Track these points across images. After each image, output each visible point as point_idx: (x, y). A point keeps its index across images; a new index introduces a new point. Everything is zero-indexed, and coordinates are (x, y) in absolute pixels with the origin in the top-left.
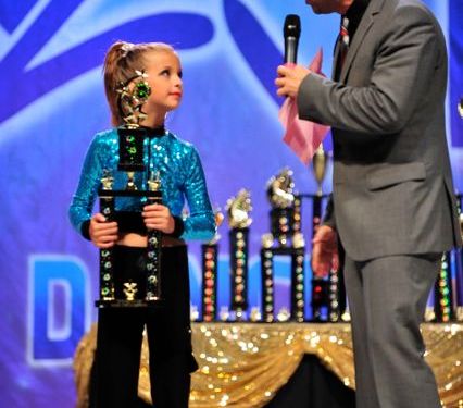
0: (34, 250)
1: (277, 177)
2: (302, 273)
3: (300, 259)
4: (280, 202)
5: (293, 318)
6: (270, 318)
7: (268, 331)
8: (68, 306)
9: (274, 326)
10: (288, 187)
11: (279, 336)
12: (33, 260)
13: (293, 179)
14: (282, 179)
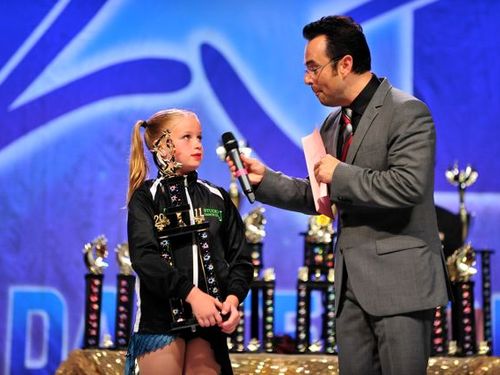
0: (15, 281)
1: (250, 214)
2: (272, 305)
3: (270, 292)
4: (252, 238)
5: (263, 349)
6: (241, 348)
7: (239, 360)
8: (46, 336)
9: (245, 355)
10: (261, 223)
11: (249, 365)
12: (13, 291)
13: (265, 216)
14: (255, 216)
